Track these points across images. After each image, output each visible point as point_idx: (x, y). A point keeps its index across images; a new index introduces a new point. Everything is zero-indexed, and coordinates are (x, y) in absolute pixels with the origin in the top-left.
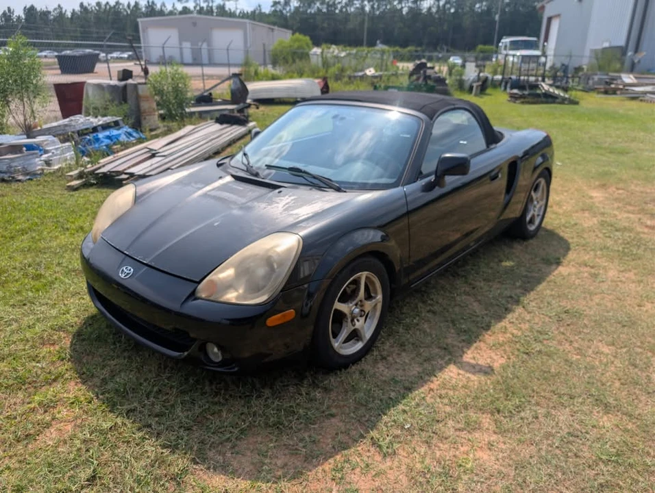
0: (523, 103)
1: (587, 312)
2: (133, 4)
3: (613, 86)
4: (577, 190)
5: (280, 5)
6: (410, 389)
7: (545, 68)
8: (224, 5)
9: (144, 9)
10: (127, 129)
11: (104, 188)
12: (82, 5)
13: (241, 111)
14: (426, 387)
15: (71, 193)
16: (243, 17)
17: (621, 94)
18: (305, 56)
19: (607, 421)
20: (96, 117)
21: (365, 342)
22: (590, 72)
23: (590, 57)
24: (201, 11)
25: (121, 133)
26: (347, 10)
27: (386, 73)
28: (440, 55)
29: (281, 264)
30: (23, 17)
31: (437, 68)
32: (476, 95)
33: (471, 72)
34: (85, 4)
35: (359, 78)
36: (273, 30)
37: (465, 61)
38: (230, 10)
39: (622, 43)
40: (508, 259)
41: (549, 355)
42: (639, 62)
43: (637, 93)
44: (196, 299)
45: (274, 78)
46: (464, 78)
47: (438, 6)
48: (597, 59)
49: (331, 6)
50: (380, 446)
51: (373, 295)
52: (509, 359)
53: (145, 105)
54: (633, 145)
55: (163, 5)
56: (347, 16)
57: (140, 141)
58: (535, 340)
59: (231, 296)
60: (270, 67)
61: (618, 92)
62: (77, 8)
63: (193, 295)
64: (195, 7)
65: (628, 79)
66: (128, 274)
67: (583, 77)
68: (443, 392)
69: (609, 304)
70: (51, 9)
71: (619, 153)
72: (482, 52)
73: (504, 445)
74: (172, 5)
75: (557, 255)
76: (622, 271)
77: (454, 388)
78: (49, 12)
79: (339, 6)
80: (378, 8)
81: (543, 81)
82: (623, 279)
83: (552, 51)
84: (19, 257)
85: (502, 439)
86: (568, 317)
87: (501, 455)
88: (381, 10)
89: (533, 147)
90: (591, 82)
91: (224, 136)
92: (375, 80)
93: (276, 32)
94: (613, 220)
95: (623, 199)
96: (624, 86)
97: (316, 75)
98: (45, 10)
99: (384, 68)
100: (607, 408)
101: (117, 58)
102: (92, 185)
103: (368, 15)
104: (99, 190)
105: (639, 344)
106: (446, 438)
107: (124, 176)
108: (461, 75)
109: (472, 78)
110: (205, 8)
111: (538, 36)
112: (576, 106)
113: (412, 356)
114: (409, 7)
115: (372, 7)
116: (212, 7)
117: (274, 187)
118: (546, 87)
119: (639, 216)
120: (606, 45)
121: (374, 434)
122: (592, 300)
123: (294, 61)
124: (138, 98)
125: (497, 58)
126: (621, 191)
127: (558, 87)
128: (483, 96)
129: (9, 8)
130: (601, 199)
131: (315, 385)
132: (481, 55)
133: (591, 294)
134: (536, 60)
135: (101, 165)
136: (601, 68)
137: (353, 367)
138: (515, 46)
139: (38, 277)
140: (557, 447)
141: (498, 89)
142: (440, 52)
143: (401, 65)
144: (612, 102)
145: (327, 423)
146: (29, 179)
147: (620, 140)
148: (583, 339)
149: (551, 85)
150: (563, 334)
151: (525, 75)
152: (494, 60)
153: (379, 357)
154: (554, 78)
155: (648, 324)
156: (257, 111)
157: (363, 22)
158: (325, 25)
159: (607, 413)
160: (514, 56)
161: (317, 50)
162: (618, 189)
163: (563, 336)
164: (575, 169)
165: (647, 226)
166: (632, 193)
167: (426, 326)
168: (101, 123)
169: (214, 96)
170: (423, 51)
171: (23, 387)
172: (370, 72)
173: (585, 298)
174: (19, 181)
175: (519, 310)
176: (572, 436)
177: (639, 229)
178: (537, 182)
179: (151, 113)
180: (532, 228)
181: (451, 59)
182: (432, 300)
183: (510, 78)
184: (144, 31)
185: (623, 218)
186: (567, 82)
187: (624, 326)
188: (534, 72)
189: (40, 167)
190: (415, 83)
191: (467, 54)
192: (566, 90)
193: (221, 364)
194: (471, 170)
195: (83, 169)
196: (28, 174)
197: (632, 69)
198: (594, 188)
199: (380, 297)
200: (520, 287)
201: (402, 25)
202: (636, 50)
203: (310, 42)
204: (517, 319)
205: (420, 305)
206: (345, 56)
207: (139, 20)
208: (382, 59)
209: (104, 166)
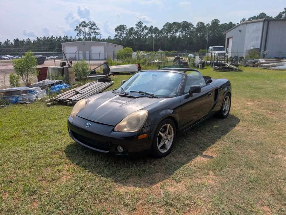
0: (220, 71)
1: (246, 141)
2: (58, 37)
3: (256, 64)
4: (242, 102)
5: (118, 36)
6: (183, 164)
7: (228, 58)
8: (96, 36)
9: (63, 39)
10: (65, 84)
11: (60, 105)
12: (38, 38)
13: (107, 77)
14: (189, 164)
15: (48, 107)
16: (103, 41)
17: (259, 67)
18: (130, 56)
19: (252, 172)
20: (53, 80)
21: (168, 150)
22: (246, 59)
23: (246, 53)
24: (86, 39)
25: (63, 86)
26: (145, 37)
27: (163, 61)
28: (185, 54)
29: (142, 119)
30: (14, 43)
31: (184, 59)
32: (200, 69)
33: (198, 60)
34: (39, 38)
35: (152, 64)
36: (116, 46)
37: (195, 56)
38: (98, 38)
39: (259, 47)
40: (216, 125)
41: (232, 154)
42: (266, 54)
43: (266, 66)
44: (114, 131)
45: (118, 64)
46: (195, 62)
47: (183, 35)
48: (249, 53)
49: (139, 36)
50: (175, 180)
51: (170, 134)
52: (218, 155)
53: (70, 75)
54: (265, 86)
55: (71, 37)
56: (145, 40)
57: (70, 89)
58: (227, 150)
59: (125, 130)
60: (116, 60)
61: (258, 66)
62: (36, 39)
63: (113, 130)
64: (84, 38)
65: (262, 61)
66: (89, 126)
67: (243, 61)
68: (195, 165)
69: (254, 139)
70: (25, 40)
71: (258, 89)
72: (202, 52)
73: (218, 179)
74: (74, 37)
75: (235, 123)
76: (259, 128)
77: (199, 164)
78: (24, 41)
79: (142, 36)
80: (158, 36)
81: (227, 63)
82: (259, 131)
83: (230, 51)
84: (35, 129)
85: (216, 177)
86: (238, 143)
87: (216, 181)
88: (159, 37)
89: (223, 85)
90: (247, 63)
91: (102, 86)
92: (159, 64)
93: (117, 46)
94: (256, 112)
95: (260, 105)
96: (261, 64)
97: (135, 63)
98: (23, 40)
99: (162, 59)
100: (253, 168)
101: (52, 58)
102: (55, 104)
103: (154, 39)
104: (58, 106)
105: (264, 150)
106: (198, 177)
107: (68, 101)
108: (194, 61)
109: (198, 62)
110: (88, 38)
111: (224, 46)
112: (241, 72)
113: (184, 155)
114: (170, 35)
115: (156, 36)
116: (91, 38)
117: (135, 98)
118: (229, 65)
119: (266, 110)
120: (252, 48)
121: (173, 176)
122: (247, 137)
123: (126, 58)
124: (68, 72)
125: (208, 54)
126: (259, 102)
127: (233, 65)
128: (203, 69)
129: (8, 40)
130: (251, 105)
131: (150, 164)
132: (201, 53)
133: (247, 135)
134: (224, 54)
135: (58, 97)
136: (251, 57)
137: (163, 158)
138: (215, 49)
139: (44, 135)
140: (235, 179)
141: (210, 66)
142: (185, 53)
143: (169, 58)
144: (256, 70)
145: (156, 174)
146: (31, 103)
147: (259, 84)
148: (244, 149)
149: (230, 64)
150: (237, 147)
151: (220, 61)
152: (207, 55)
153: (172, 156)
154: (232, 61)
155: (268, 144)
156: (113, 77)
157: (152, 42)
158: (137, 43)
159: (253, 170)
160: (215, 53)
161: (135, 53)
162: (258, 101)
163: (237, 148)
164: (241, 95)
165: (269, 114)
166: (264, 103)
167: (188, 146)
168: (55, 82)
169: (96, 72)
170: (178, 52)
171: (50, 166)
172: (157, 61)
173: (245, 137)
174: (27, 103)
175: (221, 141)
176: (240, 176)
177: (265, 115)
178: (226, 97)
179: (73, 78)
180: (225, 114)
181: (189, 55)
182: (189, 138)
183: (214, 62)
184: (64, 48)
185: (260, 111)
186: (237, 63)
187: (259, 145)
188: (224, 59)
189: (35, 98)
190: (175, 65)
191: (196, 53)
192: (237, 66)
193: (122, 153)
194: (202, 91)
195: (51, 98)
196: (30, 101)
197: (264, 57)
198: (249, 101)
199: (173, 135)
200: (221, 134)
201: (168, 42)
202: (265, 50)
203: (132, 50)
204: (220, 143)
205: (185, 140)
206: (146, 55)
207: (62, 43)
208: (161, 56)
209: (59, 97)
